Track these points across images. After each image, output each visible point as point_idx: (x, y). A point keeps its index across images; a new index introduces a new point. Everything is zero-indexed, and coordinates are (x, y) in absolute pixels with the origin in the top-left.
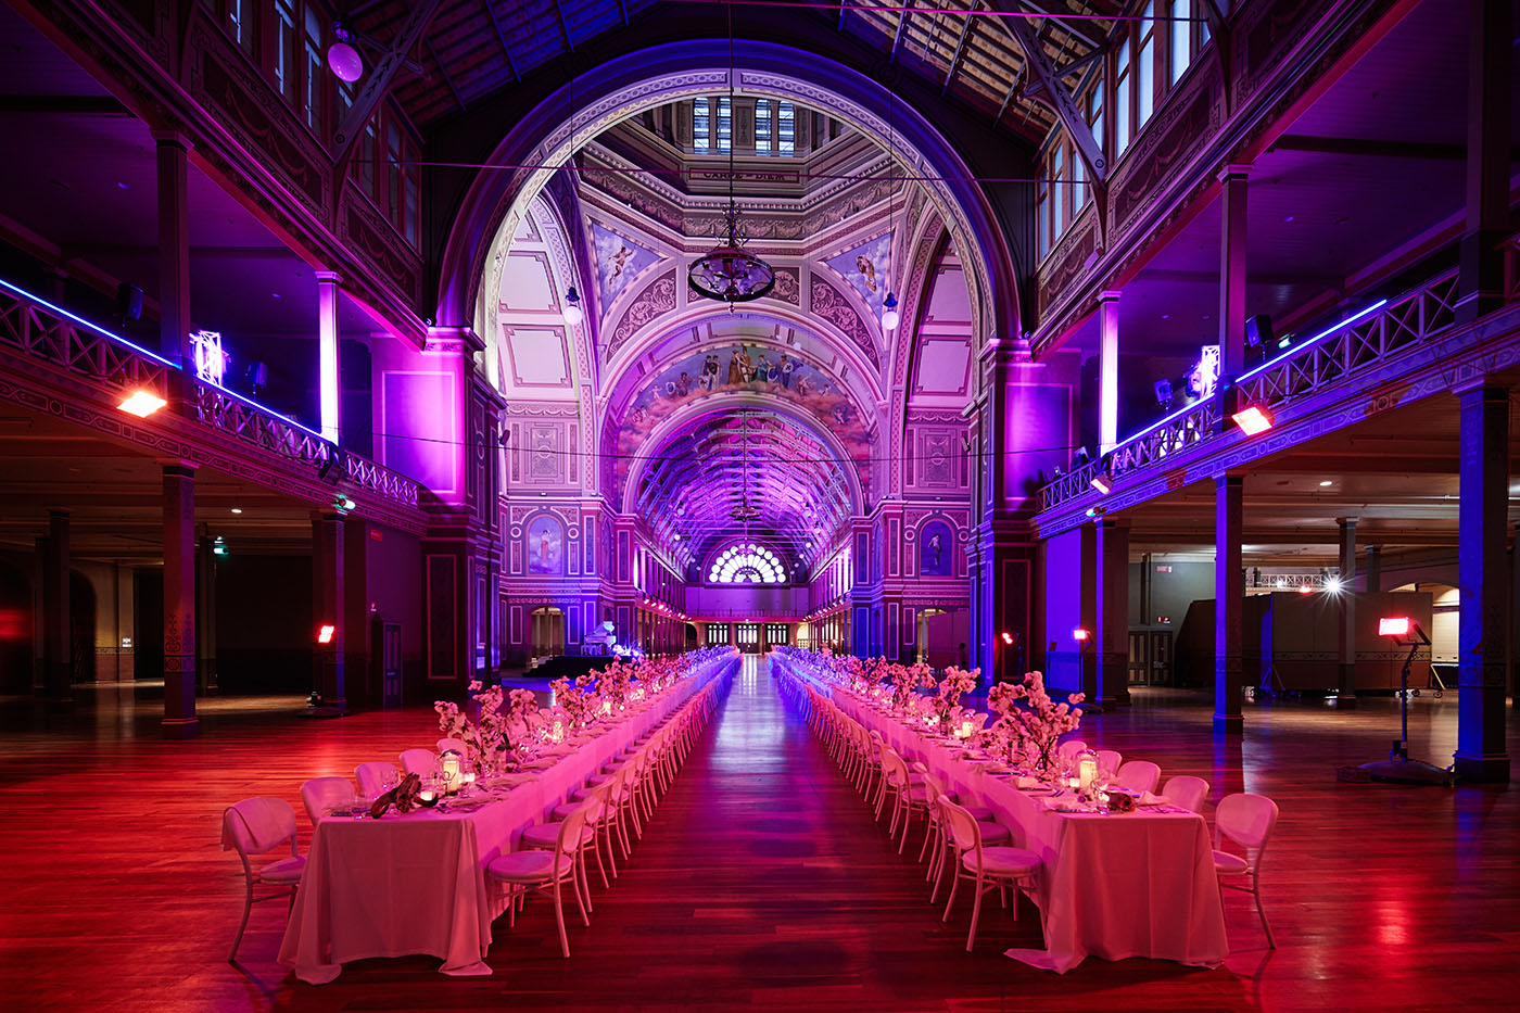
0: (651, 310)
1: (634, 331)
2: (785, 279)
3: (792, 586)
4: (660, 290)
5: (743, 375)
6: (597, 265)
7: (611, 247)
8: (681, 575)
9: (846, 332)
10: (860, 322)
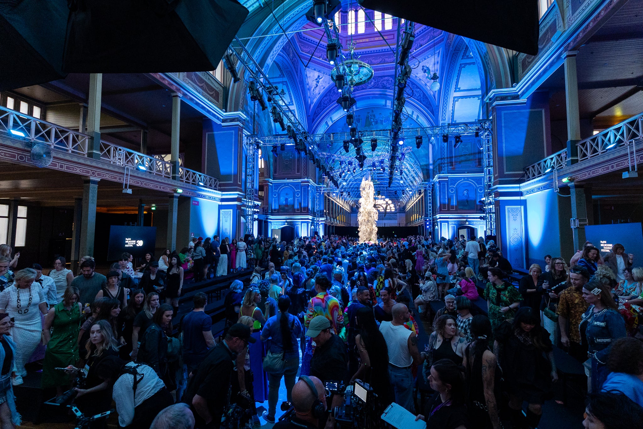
0: (331, 100)
1: (323, 109)
2: (388, 80)
3: (398, 213)
4: (334, 91)
5: (371, 122)
6: (308, 84)
7: (314, 76)
8: (349, 209)
9: (418, 100)
10: (424, 94)
